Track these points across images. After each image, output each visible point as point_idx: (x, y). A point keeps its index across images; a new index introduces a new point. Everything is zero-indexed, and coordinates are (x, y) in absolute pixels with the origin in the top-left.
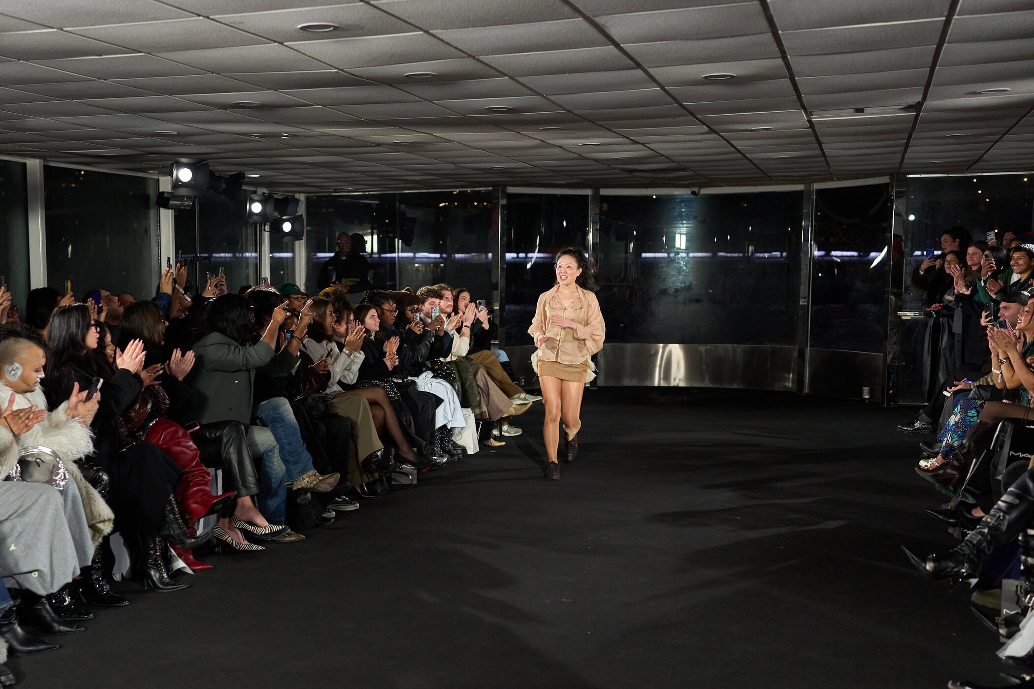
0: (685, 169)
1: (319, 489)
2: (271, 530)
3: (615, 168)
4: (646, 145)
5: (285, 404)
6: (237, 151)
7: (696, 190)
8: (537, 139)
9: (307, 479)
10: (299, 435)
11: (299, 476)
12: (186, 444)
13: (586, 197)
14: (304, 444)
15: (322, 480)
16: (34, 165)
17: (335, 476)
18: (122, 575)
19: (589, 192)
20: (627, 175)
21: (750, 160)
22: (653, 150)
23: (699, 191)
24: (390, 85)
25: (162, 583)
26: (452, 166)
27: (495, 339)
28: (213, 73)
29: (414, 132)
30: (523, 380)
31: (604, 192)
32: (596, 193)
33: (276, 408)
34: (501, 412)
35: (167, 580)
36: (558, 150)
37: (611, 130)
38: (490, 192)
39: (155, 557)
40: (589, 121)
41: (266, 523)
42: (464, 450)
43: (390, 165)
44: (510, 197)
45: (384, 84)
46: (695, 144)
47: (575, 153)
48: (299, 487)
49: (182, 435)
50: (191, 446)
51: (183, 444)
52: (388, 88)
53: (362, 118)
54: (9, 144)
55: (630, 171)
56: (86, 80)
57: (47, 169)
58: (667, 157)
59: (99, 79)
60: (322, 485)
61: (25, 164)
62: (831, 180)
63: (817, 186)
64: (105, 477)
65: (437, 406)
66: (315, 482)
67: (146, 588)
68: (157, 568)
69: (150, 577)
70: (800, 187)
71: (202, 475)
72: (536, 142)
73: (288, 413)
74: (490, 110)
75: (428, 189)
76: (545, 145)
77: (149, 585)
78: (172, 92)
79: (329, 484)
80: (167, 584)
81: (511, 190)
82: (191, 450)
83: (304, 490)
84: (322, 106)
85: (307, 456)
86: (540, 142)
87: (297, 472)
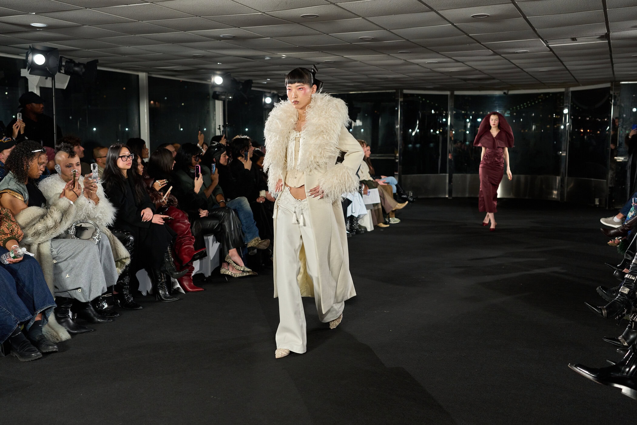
0: (494, 79)
1: (259, 247)
2: (244, 269)
3: (455, 78)
4: (465, 63)
5: (244, 200)
6: (245, 67)
7: (506, 91)
8: (402, 59)
9: (254, 242)
10: (252, 217)
11: (250, 240)
12: (183, 222)
13: (447, 95)
14: (255, 222)
15: (260, 243)
16: (143, 76)
17: (267, 241)
18: (147, 292)
19: (448, 93)
20: (463, 82)
21: (527, 73)
22: (470, 66)
23: (508, 92)
24: (299, 23)
25: (165, 297)
26: (365, 77)
27: (396, 171)
28: (197, 16)
29: (332, 55)
30: (412, 193)
31: (457, 93)
32: (452, 94)
33: (240, 203)
34: (391, 207)
35: (169, 296)
36: (417, 66)
37: (438, 53)
38: (394, 93)
39: (161, 282)
40: (423, 47)
41: (243, 265)
42: (365, 228)
43: (332, 76)
44: (405, 96)
45: (295, 23)
46: (491, 62)
47: (428, 68)
48: (250, 246)
49: (181, 216)
50: (186, 223)
51: (181, 221)
52: (298, 25)
53: (297, 46)
54: (123, 63)
55: (465, 80)
56: (132, 22)
57: (150, 78)
58: (480, 71)
59: (139, 21)
60: (261, 246)
61: (138, 76)
62: (579, 85)
63: (572, 89)
64: (131, 238)
65: (348, 205)
66: (257, 244)
67: (157, 300)
68: (163, 288)
69: (159, 293)
70: (562, 90)
71: (189, 239)
72: (402, 62)
73: (246, 205)
74: (362, 40)
75: (362, 91)
76: (407, 63)
77: (158, 298)
78: (185, 29)
79: (264, 245)
80: (168, 298)
81: (405, 91)
82: (186, 225)
83: (253, 248)
84: (270, 37)
85: (256, 229)
86: (404, 61)
87: (249, 237)
